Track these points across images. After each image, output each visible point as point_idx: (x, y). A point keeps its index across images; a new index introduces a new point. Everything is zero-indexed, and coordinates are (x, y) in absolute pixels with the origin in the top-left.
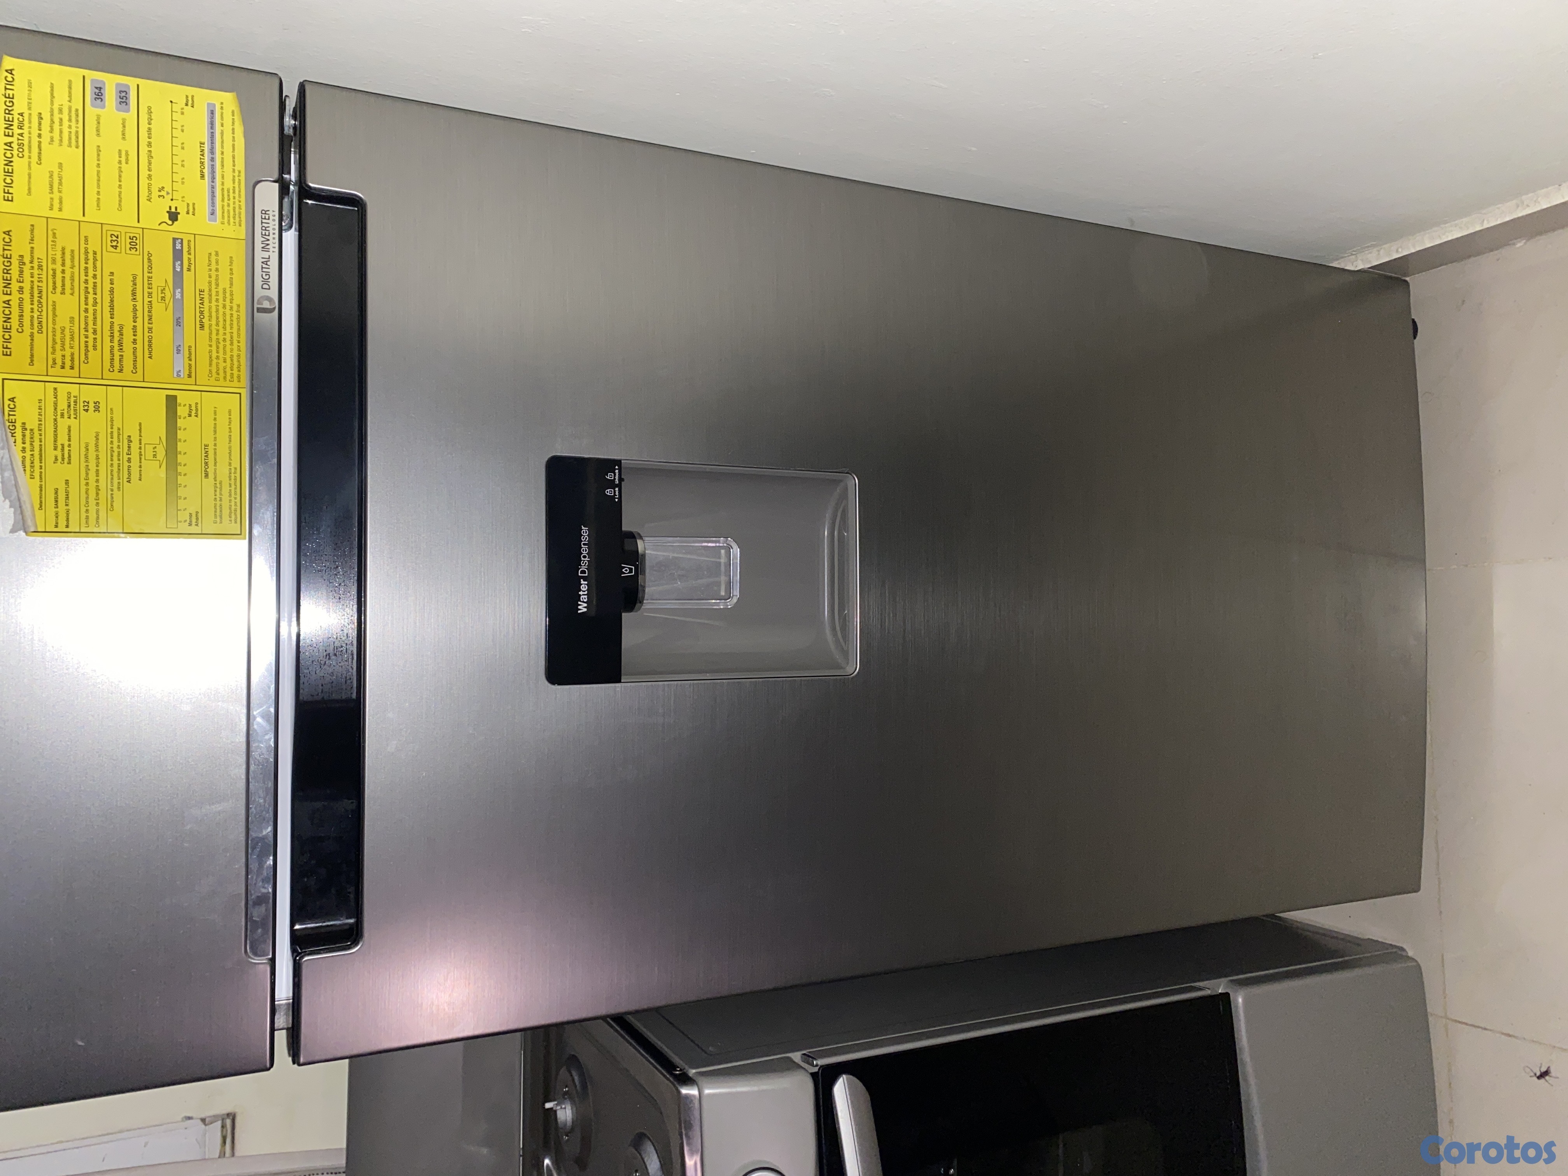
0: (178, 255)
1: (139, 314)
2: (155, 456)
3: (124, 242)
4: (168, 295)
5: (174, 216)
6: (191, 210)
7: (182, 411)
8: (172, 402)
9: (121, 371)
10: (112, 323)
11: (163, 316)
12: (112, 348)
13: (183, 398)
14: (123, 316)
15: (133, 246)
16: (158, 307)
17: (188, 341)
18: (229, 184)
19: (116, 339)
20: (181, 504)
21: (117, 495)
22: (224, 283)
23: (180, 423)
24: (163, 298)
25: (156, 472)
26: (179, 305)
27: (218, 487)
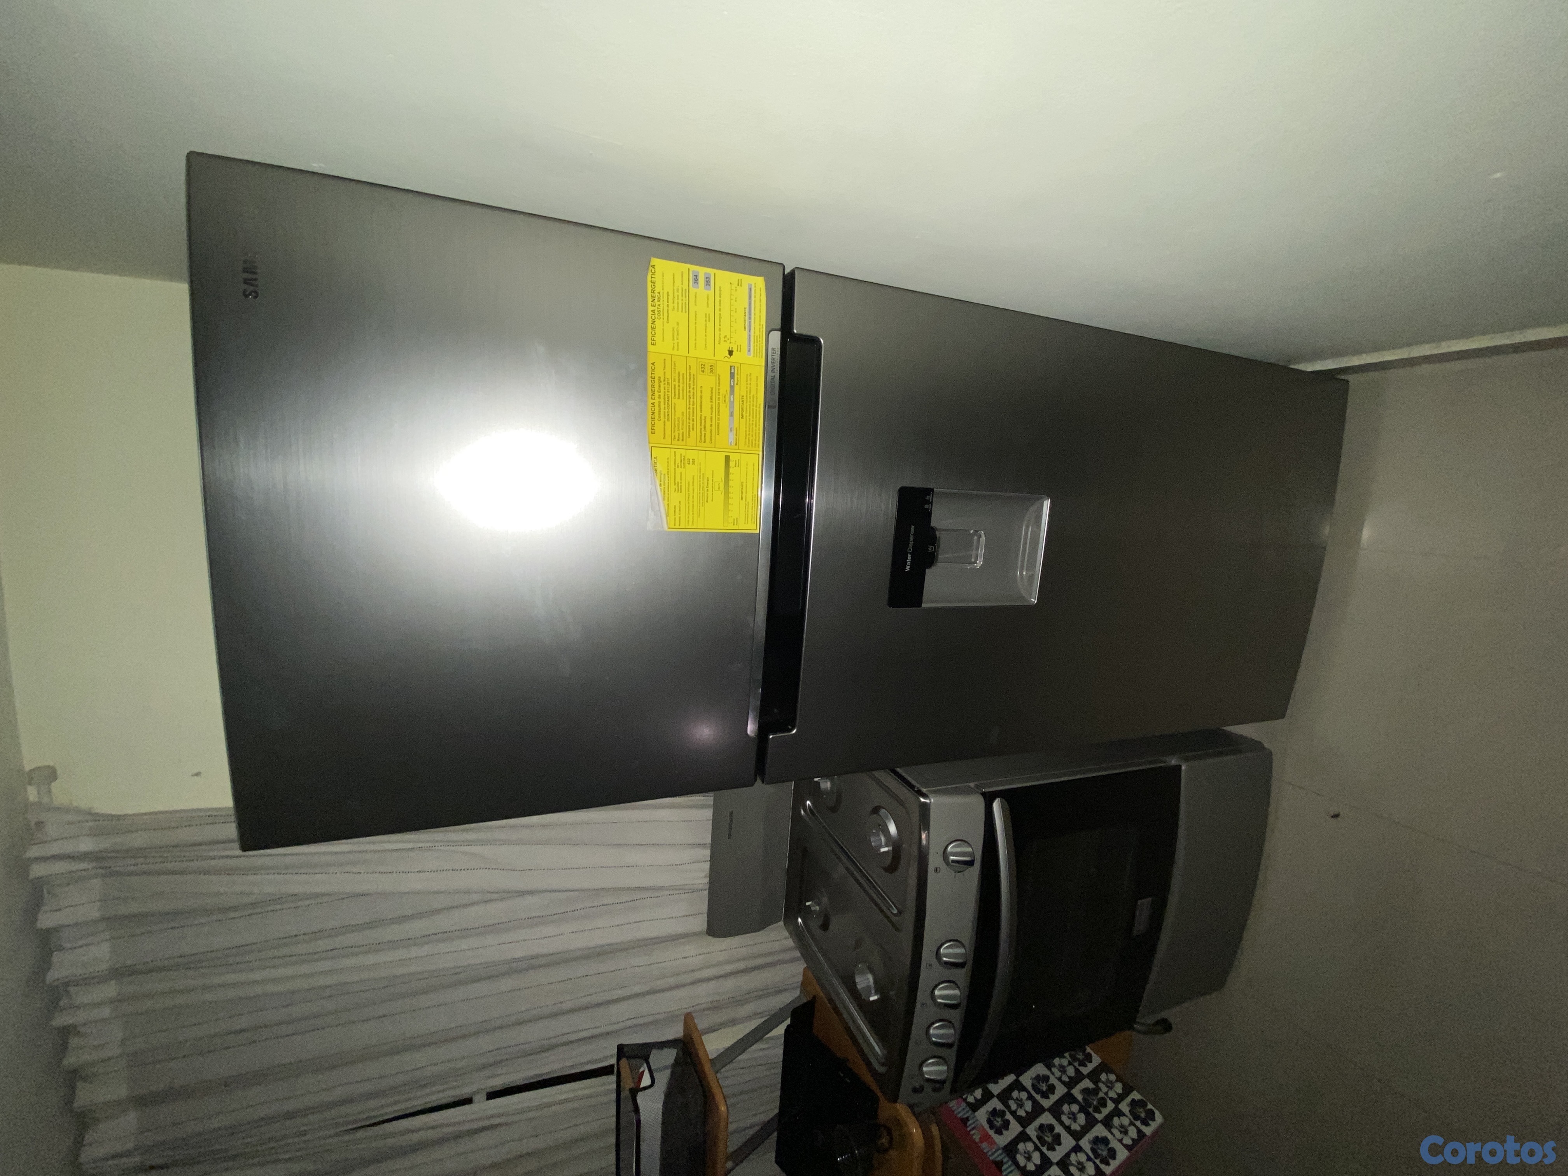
0: (732, 375)
1: (714, 410)
2: (719, 488)
3: (707, 368)
4: (727, 400)
5: (731, 353)
6: (739, 349)
7: (732, 464)
8: (727, 459)
9: (705, 442)
10: (701, 415)
11: (725, 411)
12: (701, 429)
13: (733, 457)
14: (706, 411)
15: (712, 371)
16: (722, 406)
17: (736, 425)
18: (757, 333)
19: (703, 424)
20: (730, 514)
21: (702, 508)
22: (753, 392)
23: (731, 470)
24: (725, 401)
25: (719, 496)
26: (732, 404)
27: (747, 505)
